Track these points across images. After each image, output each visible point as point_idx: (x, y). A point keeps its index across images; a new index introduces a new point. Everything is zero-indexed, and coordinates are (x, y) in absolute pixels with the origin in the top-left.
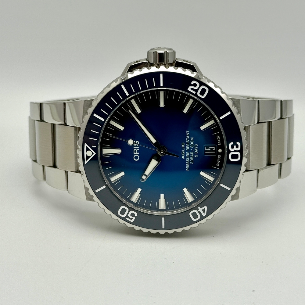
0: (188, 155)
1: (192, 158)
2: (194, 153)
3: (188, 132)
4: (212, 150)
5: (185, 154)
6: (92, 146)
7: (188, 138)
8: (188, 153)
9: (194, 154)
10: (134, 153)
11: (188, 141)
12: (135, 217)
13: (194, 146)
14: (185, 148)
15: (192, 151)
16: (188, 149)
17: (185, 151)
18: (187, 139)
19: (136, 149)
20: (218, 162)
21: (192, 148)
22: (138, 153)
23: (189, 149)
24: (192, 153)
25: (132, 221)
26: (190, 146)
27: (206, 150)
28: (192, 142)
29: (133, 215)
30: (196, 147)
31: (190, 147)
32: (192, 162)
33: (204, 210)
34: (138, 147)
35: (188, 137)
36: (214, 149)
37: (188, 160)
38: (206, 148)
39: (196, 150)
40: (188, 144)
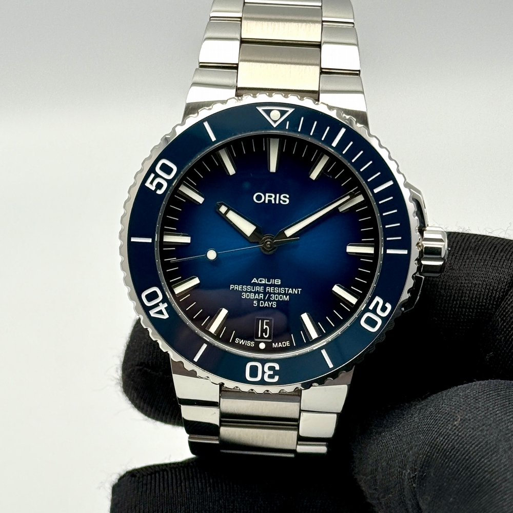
0: (258, 290)
1: (252, 296)
2: (261, 300)
3: (298, 291)
4: (264, 331)
5: (260, 285)
6: (288, 122)
7: (288, 290)
8: (261, 289)
9: (258, 301)
10: (267, 195)
11: (282, 290)
12: (156, 190)
13: (274, 300)
14: (271, 286)
15: (264, 297)
16: (268, 289)
19: (275, 199)
20: (242, 342)
21: (269, 297)
22: (267, 202)
23: (268, 291)
24: (262, 296)
25: (148, 184)
26: (275, 294)
27: (265, 321)
28: (281, 298)
29: (159, 186)
30: (272, 304)
31: (272, 293)
32: (244, 296)
33: (160, 312)
34: (277, 202)
35: (290, 291)
36: (266, 335)
37: (249, 288)
38: (268, 321)
39: (266, 304)
40: (277, 290)
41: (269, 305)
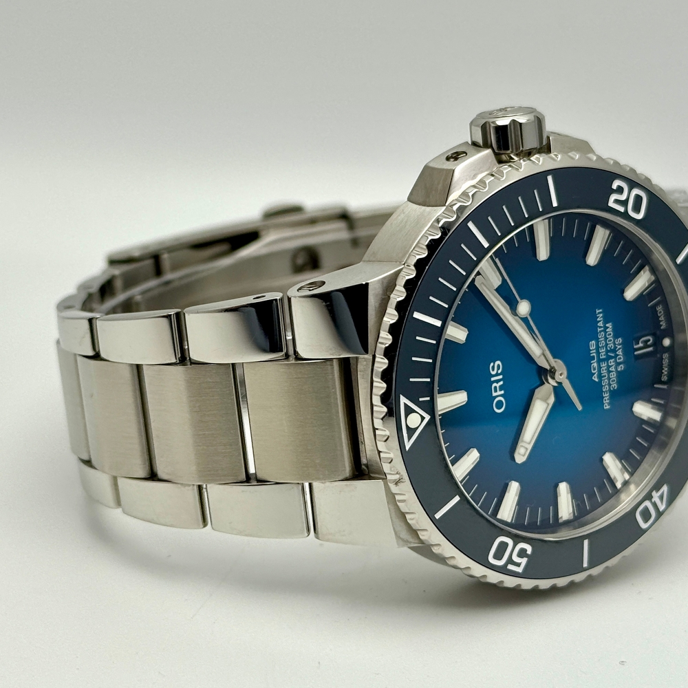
0: (606, 369)
1: (613, 375)
2: (615, 361)
3: (599, 313)
4: (645, 344)
5: (600, 368)
6: (421, 399)
7: (600, 327)
8: (604, 365)
9: (618, 364)
10: (494, 394)
11: (601, 336)
12: (527, 556)
13: (614, 343)
14: (598, 353)
15: (612, 357)
16: (602, 356)
17: (600, 361)
18: (599, 330)
19: (497, 381)
20: (665, 371)
21: (611, 351)
22: (502, 392)
23: (604, 355)
24: (611, 362)
25: (520, 569)
26: (607, 344)
27: (635, 347)
28: (611, 334)
29: (522, 553)
30: (619, 344)
31: (606, 348)
32: (615, 386)
33: (661, 498)
34: (501, 377)
35: (601, 324)
36: (649, 340)
37: (605, 382)
38: (634, 343)
39: (620, 352)
40: (602, 343)
41: (620, 349)
